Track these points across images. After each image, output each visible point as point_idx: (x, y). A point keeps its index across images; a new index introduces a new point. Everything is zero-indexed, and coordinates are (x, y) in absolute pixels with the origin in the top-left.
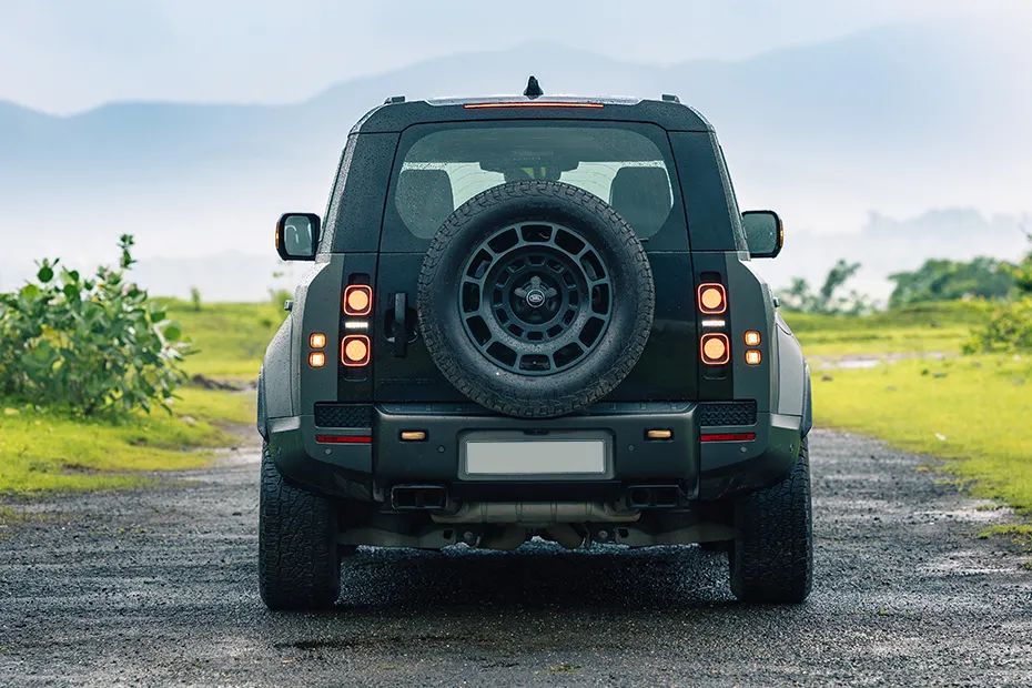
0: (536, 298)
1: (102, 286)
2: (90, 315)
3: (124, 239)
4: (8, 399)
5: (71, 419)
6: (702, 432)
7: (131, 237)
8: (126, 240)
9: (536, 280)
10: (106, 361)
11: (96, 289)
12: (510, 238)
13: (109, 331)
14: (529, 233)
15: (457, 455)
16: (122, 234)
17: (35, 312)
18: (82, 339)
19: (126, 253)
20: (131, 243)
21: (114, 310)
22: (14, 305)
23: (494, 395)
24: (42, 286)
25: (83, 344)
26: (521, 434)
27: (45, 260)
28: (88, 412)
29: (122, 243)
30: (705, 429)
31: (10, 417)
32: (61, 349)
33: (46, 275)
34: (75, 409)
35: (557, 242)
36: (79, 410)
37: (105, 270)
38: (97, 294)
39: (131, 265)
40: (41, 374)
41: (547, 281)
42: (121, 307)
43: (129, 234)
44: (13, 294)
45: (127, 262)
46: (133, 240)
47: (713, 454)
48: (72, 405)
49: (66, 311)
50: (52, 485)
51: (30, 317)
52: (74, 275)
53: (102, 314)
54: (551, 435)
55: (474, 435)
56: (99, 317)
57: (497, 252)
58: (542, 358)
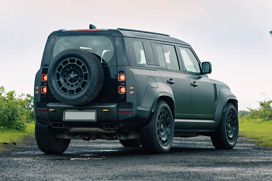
0: (72, 76)
6: (119, 110)
9: (73, 72)
12: (67, 62)
14: (71, 61)
15: (62, 115)
30: (120, 110)
35: (77, 63)
41: (75, 72)
47: (122, 116)
55: (67, 110)
57: (64, 65)
58: (73, 91)
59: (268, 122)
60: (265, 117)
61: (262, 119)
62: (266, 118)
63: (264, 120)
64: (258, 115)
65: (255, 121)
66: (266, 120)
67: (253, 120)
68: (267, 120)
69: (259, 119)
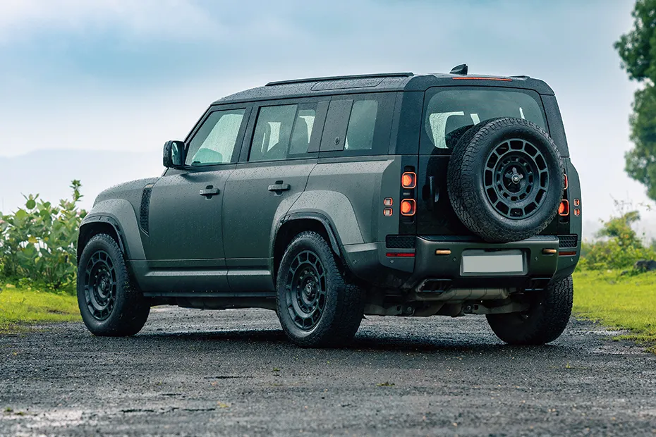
0: (516, 178)
1: (63, 212)
2: (58, 228)
3: (74, 183)
4: (8, 279)
5: (46, 291)
7: (79, 181)
8: (76, 184)
9: (515, 169)
10: (67, 257)
11: (60, 214)
12: (506, 146)
13: (69, 238)
15: (459, 263)
16: (73, 180)
17: (25, 227)
18: (53, 242)
19: (77, 192)
20: (79, 185)
21: (71, 225)
22: (11, 222)
23: (500, 230)
24: (29, 211)
25: (54, 246)
26: (482, 251)
27: (31, 195)
28: (56, 287)
29: (74, 186)
31: (9, 289)
32: (41, 249)
33: (31, 204)
34: (49, 285)
36: (51, 285)
37: (65, 202)
38: (60, 217)
39: (80, 199)
40: (28, 263)
42: (75, 223)
43: (77, 180)
44: (11, 216)
45: (77, 196)
46: (80, 183)
48: (47, 283)
49: (42, 226)
50: (43, 318)
51: (21, 229)
52: (47, 204)
53: (65, 227)
54: (496, 252)
56: (63, 230)
57: (500, 154)
58: (519, 210)
59: (635, 279)
60: (625, 265)
61: (621, 271)
62: (630, 269)
63: (624, 273)
64: (604, 258)
65: (601, 276)
66: (630, 274)
67: (596, 272)
68: (634, 273)
69: (609, 271)
